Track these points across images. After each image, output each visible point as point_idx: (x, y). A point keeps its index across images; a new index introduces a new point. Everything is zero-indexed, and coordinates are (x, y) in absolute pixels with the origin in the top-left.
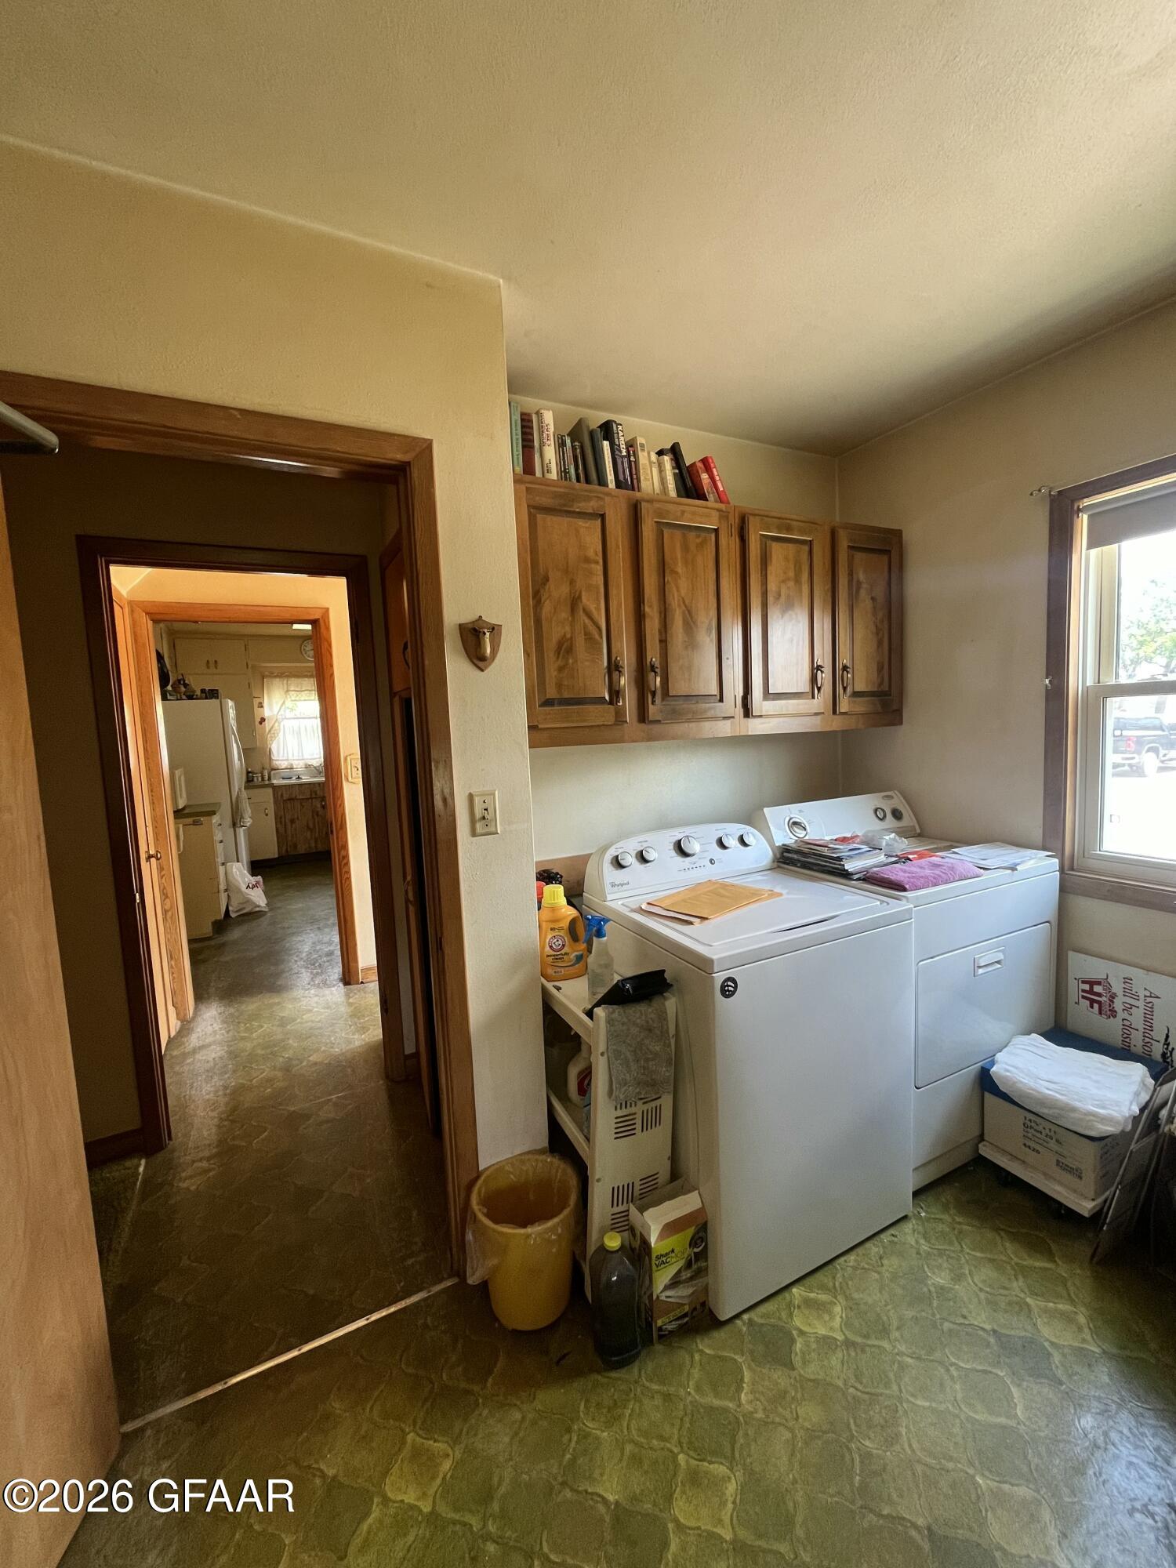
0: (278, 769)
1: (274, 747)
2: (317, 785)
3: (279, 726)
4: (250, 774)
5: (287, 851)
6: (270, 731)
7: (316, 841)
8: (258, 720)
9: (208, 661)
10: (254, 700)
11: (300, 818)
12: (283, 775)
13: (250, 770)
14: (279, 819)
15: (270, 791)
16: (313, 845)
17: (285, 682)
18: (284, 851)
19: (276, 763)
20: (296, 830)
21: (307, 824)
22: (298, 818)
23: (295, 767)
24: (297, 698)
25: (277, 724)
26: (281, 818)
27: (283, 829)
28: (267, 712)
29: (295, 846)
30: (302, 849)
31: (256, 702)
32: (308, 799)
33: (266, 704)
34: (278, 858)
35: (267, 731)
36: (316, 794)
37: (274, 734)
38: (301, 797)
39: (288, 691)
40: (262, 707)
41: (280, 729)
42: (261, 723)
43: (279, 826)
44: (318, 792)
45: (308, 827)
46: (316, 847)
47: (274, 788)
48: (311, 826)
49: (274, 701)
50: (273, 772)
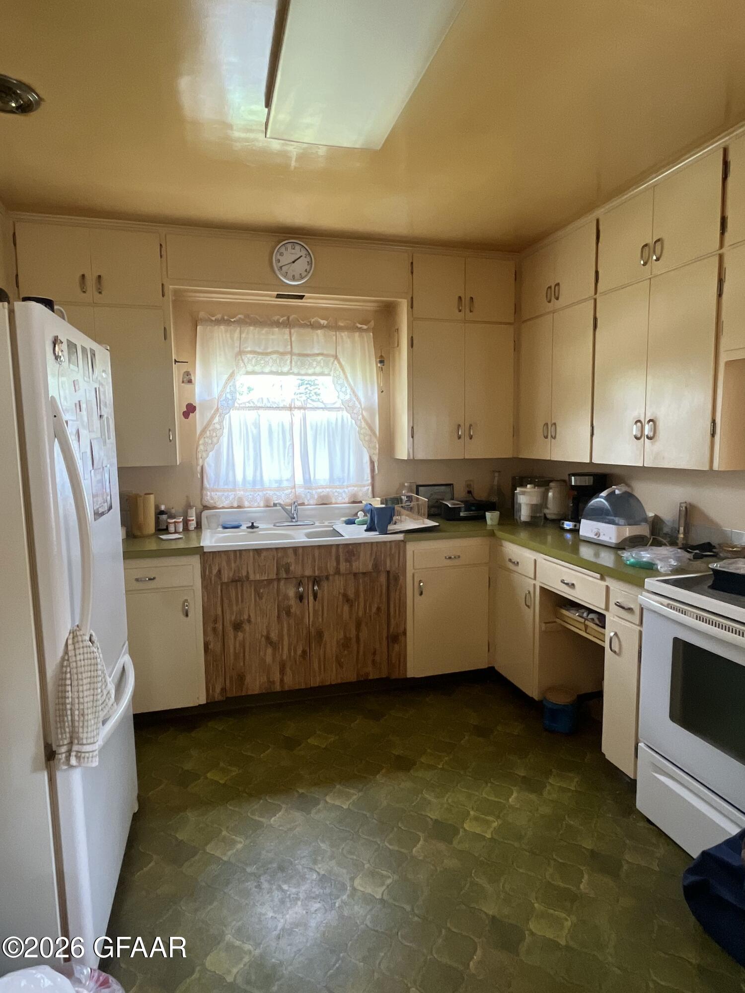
0: (215, 508)
1: (209, 462)
2: (290, 552)
3: (221, 422)
4: (164, 517)
5: (224, 690)
6: (204, 431)
7: (282, 671)
8: (179, 408)
9: (83, 276)
10: (175, 367)
11: (253, 620)
12: (223, 519)
13: (163, 508)
14: (211, 621)
15: (195, 562)
16: (277, 677)
17: (236, 335)
18: (218, 690)
19: (211, 497)
20: (243, 645)
21: (268, 633)
22: (249, 621)
23: (246, 504)
24: (257, 369)
25: (216, 420)
26: (215, 621)
27: (219, 645)
28: (199, 393)
29: (241, 678)
30: (255, 684)
31: (177, 372)
32: (270, 581)
33: (198, 376)
34: (207, 703)
35: (198, 432)
36: (287, 571)
37: (211, 437)
38: (258, 577)
39: (241, 353)
40: (190, 381)
41: (222, 428)
42: (186, 415)
43: (211, 638)
44: (292, 568)
45: (268, 638)
46: (282, 681)
47: (207, 557)
48: (274, 636)
49: (214, 373)
50: (205, 513)
